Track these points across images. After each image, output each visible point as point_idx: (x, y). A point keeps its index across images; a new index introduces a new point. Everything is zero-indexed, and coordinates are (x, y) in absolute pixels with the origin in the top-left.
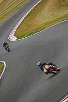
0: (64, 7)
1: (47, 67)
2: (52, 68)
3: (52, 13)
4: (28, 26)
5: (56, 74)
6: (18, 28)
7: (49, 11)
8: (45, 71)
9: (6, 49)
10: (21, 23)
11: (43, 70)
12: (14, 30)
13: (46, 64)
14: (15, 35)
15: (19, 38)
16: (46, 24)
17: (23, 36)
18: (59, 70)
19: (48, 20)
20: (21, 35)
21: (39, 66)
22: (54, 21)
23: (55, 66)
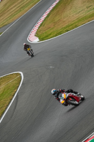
1: (64, 96)
2: (72, 97)
3: (88, 5)
4: (55, 23)
5: (77, 105)
6: (41, 25)
7: (84, 2)
9: (28, 53)
10: (46, 18)
11: (59, 100)
12: (36, 29)
14: (37, 35)
15: (43, 39)
16: (80, 20)
17: (47, 37)
18: (83, 99)
19: (82, 15)
20: (45, 35)
21: (54, 94)
22: (91, 16)
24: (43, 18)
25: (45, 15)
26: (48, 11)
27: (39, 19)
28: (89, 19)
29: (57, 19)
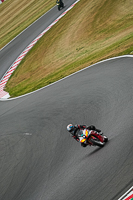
0: (102, 34)
2: (95, 135)
3: (78, 46)
4: (32, 72)
5: (102, 146)
7: (73, 42)
8: (82, 140)
13: (83, 128)
14: (6, 89)
16: (67, 68)
17: (21, 92)
19: (70, 60)
20: (18, 89)
21: (70, 131)
22: (83, 62)
23: (99, 131)
24: (14, 66)
25: (18, 61)
26: (22, 56)
27: (9, 66)
28: (81, 66)
29: (34, 66)
